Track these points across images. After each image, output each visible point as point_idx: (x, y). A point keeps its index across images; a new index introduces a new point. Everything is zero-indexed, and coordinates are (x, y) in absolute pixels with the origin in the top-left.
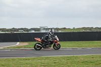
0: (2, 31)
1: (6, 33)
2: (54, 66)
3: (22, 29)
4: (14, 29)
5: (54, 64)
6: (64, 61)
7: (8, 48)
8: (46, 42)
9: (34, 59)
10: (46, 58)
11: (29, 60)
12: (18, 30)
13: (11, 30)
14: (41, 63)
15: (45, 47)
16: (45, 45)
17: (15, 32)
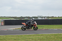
0: (15, 18)
1: (17, 20)
2: (46, 40)
3: (27, 17)
4: (22, 17)
5: (46, 39)
6: (53, 37)
7: (18, 29)
8: (29, 25)
9: (34, 35)
10: (42, 35)
11: (31, 36)
12: (24, 18)
13: (20, 18)
14: (39, 38)
15: (28, 28)
16: (28, 27)
17: (22, 19)
